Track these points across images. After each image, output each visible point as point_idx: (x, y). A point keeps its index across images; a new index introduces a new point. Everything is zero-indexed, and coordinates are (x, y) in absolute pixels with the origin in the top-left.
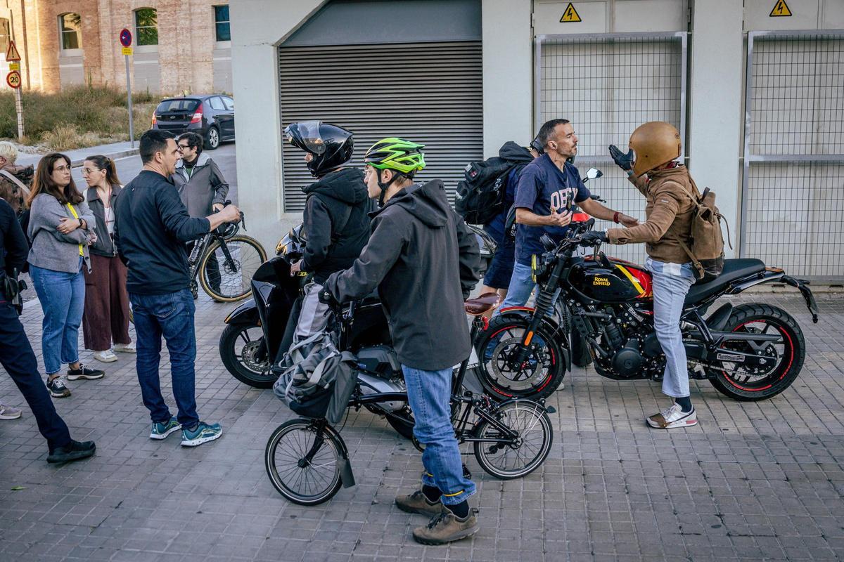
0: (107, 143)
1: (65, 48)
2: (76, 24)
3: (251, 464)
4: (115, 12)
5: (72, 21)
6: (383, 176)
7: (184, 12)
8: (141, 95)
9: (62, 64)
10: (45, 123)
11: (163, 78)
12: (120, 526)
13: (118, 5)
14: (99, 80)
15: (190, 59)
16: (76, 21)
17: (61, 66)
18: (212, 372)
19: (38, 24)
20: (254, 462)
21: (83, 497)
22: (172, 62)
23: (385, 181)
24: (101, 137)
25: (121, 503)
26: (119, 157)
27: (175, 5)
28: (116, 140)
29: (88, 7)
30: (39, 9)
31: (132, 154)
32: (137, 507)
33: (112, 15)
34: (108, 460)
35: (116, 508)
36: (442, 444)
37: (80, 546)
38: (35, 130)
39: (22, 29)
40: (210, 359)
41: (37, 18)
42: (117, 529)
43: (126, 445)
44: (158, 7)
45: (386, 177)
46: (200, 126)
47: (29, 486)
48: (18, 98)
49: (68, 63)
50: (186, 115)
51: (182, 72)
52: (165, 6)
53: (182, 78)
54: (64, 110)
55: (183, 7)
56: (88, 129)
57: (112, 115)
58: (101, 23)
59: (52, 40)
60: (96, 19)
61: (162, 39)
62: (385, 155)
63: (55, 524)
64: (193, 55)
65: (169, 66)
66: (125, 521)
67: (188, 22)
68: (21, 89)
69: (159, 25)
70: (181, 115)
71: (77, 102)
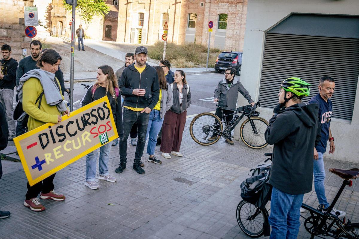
0: (197, 67)
1: (189, 27)
2: (195, 18)
3: (211, 218)
4: (211, 14)
5: (194, 17)
6: (287, 95)
7: (239, 17)
8: (215, 49)
9: (187, 33)
10: (174, 56)
11: (226, 43)
12: (144, 232)
13: (212, 12)
14: (200, 41)
15: (238, 37)
16: (195, 17)
17: (186, 34)
18: (208, 172)
19: (180, 16)
20: (212, 217)
21: (134, 215)
22: (231, 37)
23: (288, 97)
24: (195, 64)
25: (149, 221)
26: (201, 74)
27: (236, 14)
28: (201, 66)
29: (201, 12)
30: (181, 10)
31: (206, 73)
32: (155, 225)
33: (209, 15)
34: (151, 201)
35: (146, 223)
36: (279, 229)
37: (125, 236)
38: (170, 58)
39: (174, 18)
40: (209, 165)
41: (180, 14)
42: (142, 233)
43: (160, 196)
44: (229, 14)
45: (288, 95)
46: (236, 64)
47: (115, 204)
48: (165, 44)
49: (189, 33)
50: (231, 60)
51: (234, 42)
52: (231, 14)
53: (234, 44)
54: (182, 52)
55: (239, 15)
56: (191, 61)
57: (202, 56)
58: (205, 19)
59: (185, 23)
60: (203, 16)
61: (228, 27)
62: (290, 85)
63: (119, 224)
64: (240, 35)
65: (229, 39)
66: (147, 230)
67: (240, 21)
68: (167, 41)
69: (228, 21)
70: (228, 59)
71: (188, 49)
